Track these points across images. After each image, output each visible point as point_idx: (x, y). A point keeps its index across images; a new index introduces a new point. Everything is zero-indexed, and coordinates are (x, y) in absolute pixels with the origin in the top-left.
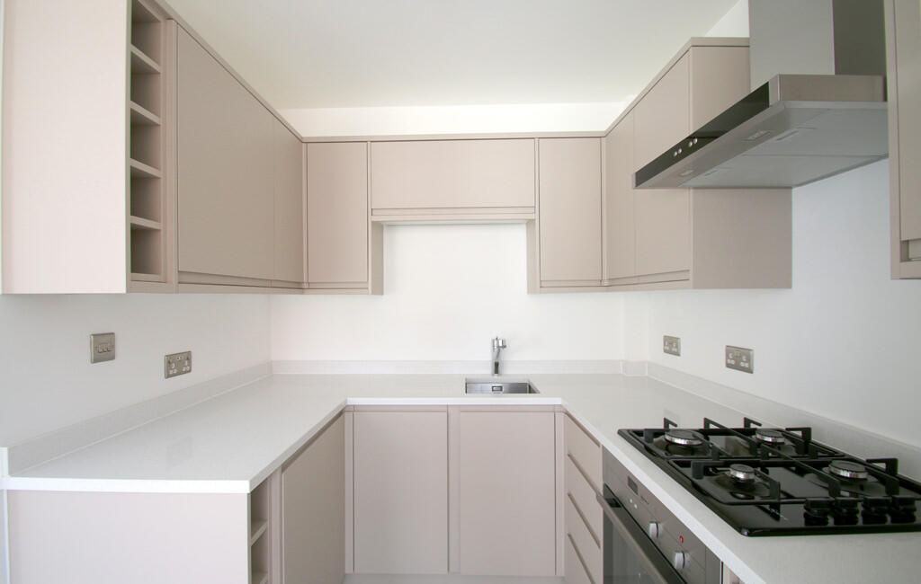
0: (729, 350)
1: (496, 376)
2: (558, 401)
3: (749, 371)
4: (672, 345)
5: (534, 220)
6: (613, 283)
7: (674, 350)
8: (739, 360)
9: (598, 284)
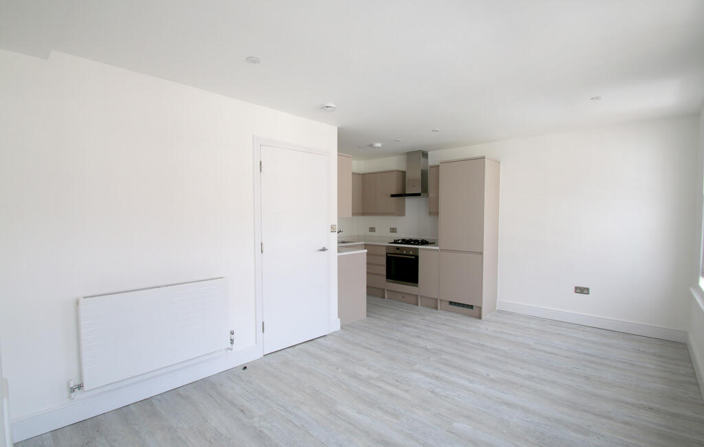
3: (396, 232)
4: (372, 230)
6: (363, 214)
8: (393, 230)
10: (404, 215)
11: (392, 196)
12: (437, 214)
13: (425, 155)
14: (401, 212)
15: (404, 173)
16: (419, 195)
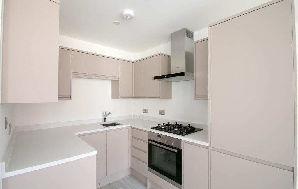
0: (160, 111)
1: (105, 122)
2: (129, 125)
3: (164, 114)
4: (145, 111)
5: (119, 81)
6: (135, 97)
7: (146, 112)
8: (162, 113)
9: (132, 97)
10: (172, 99)
11: (156, 78)
12: (205, 96)
13: (189, 34)
14: (167, 95)
15: (169, 57)
16: (182, 74)
